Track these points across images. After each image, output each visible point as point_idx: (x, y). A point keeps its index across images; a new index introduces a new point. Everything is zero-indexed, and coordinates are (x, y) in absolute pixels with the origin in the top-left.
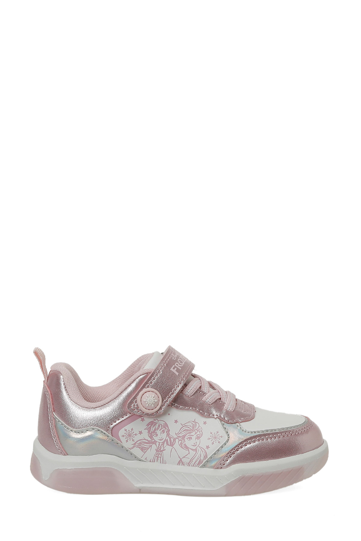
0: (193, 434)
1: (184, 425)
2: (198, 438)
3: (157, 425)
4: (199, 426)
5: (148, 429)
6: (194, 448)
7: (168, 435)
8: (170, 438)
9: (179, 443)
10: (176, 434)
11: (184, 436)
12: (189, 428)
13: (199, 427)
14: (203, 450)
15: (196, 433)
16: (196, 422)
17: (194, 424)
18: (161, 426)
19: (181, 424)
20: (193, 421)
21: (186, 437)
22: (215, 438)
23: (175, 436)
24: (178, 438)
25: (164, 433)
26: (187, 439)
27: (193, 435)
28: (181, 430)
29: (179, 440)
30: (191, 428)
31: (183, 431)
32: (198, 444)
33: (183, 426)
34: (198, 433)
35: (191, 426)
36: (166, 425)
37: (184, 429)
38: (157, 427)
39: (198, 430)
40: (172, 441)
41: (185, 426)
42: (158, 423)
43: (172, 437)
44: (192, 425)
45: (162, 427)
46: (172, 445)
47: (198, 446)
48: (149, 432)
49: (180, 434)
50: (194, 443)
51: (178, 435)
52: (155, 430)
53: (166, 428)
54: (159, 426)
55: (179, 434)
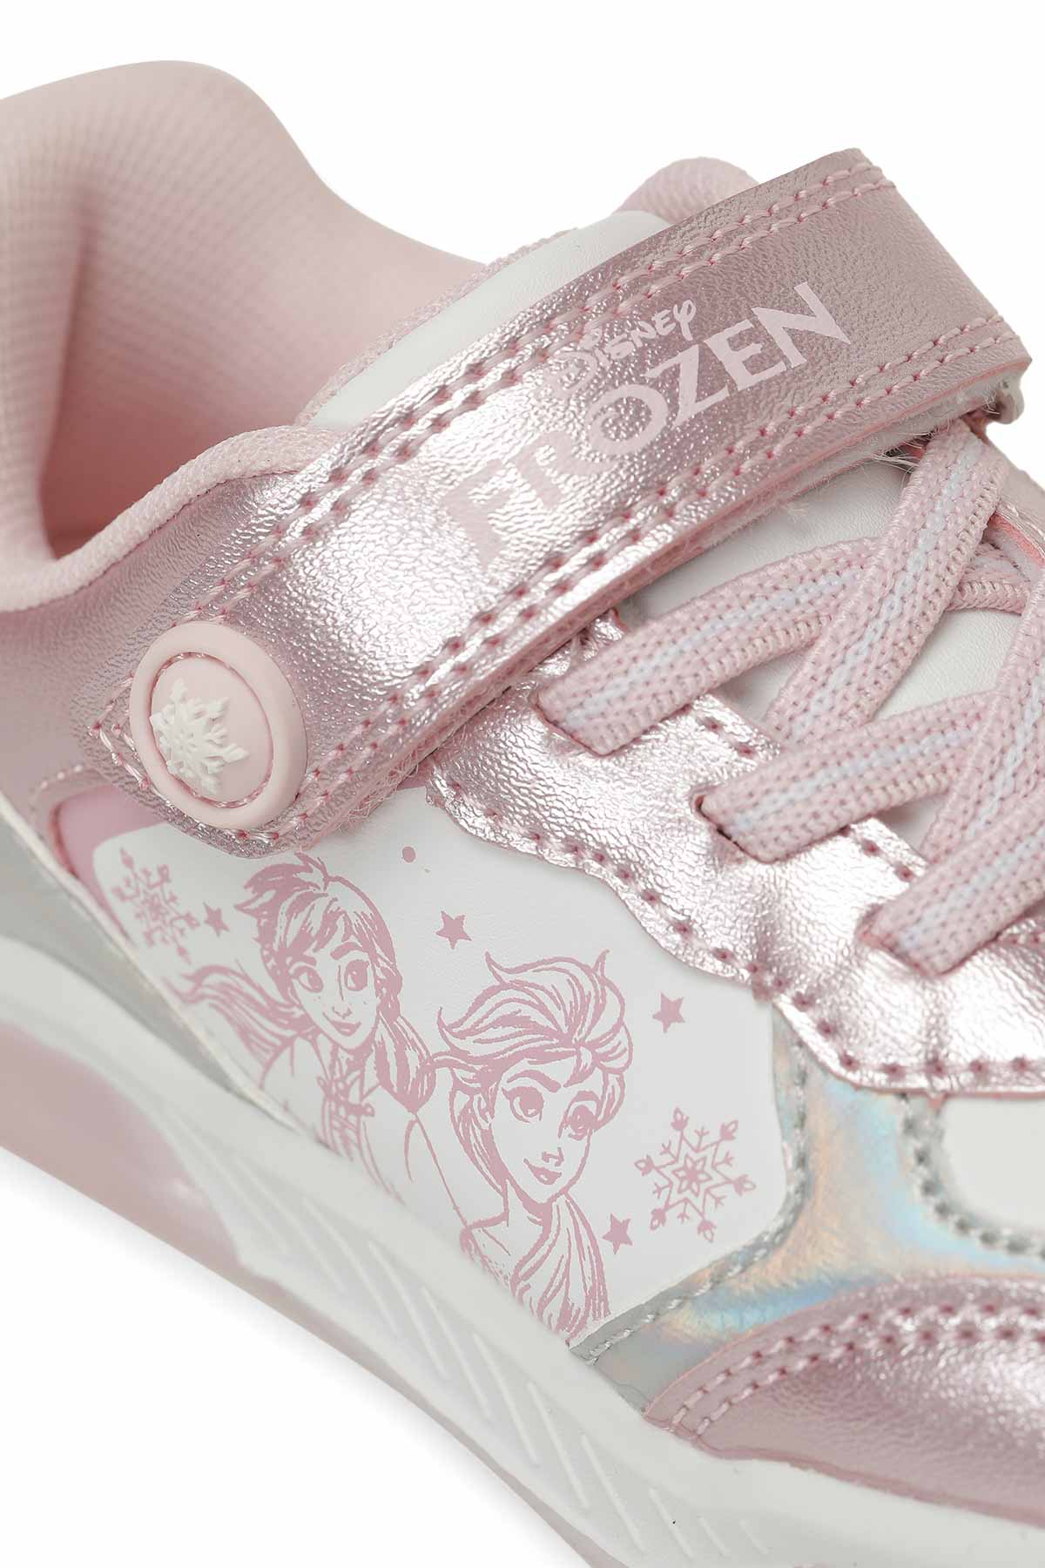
0: (560, 1070)
1: (507, 978)
2: (582, 1123)
3: (320, 905)
4: (620, 1023)
5: (256, 913)
6: (540, 1193)
7: (389, 1010)
8: (401, 1043)
9: (452, 1104)
10: (440, 1023)
11: (493, 1068)
12: (542, 1008)
13: (615, 1030)
14: (586, 1241)
15: (579, 1076)
16: (605, 982)
17: (588, 987)
18: (340, 923)
19: (490, 961)
20: (584, 968)
21: (507, 1075)
22: (692, 1175)
23: (436, 1044)
24: (451, 1065)
25: (361, 984)
26: (510, 1095)
27: (553, 1087)
28: (482, 1010)
29: (458, 1085)
30: (560, 1016)
31: (494, 1025)
32: (568, 1170)
33: (505, 979)
34: (594, 1083)
35: (560, 1005)
36: (375, 934)
37: (506, 1010)
38: (316, 923)
39: (605, 1056)
40: (413, 1075)
41: (520, 986)
42: (326, 901)
43: (411, 1035)
44: (567, 997)
45: (345, 938)
46: (412, 1099)
47: (564, 1191)
48: (266, 935)
49: (469, 1032)
50: (546, 1157)
51: (457, 1042)
52: (304, 938)
53: (374, 958)
54: (330, 919)
55: (462, 1036)
